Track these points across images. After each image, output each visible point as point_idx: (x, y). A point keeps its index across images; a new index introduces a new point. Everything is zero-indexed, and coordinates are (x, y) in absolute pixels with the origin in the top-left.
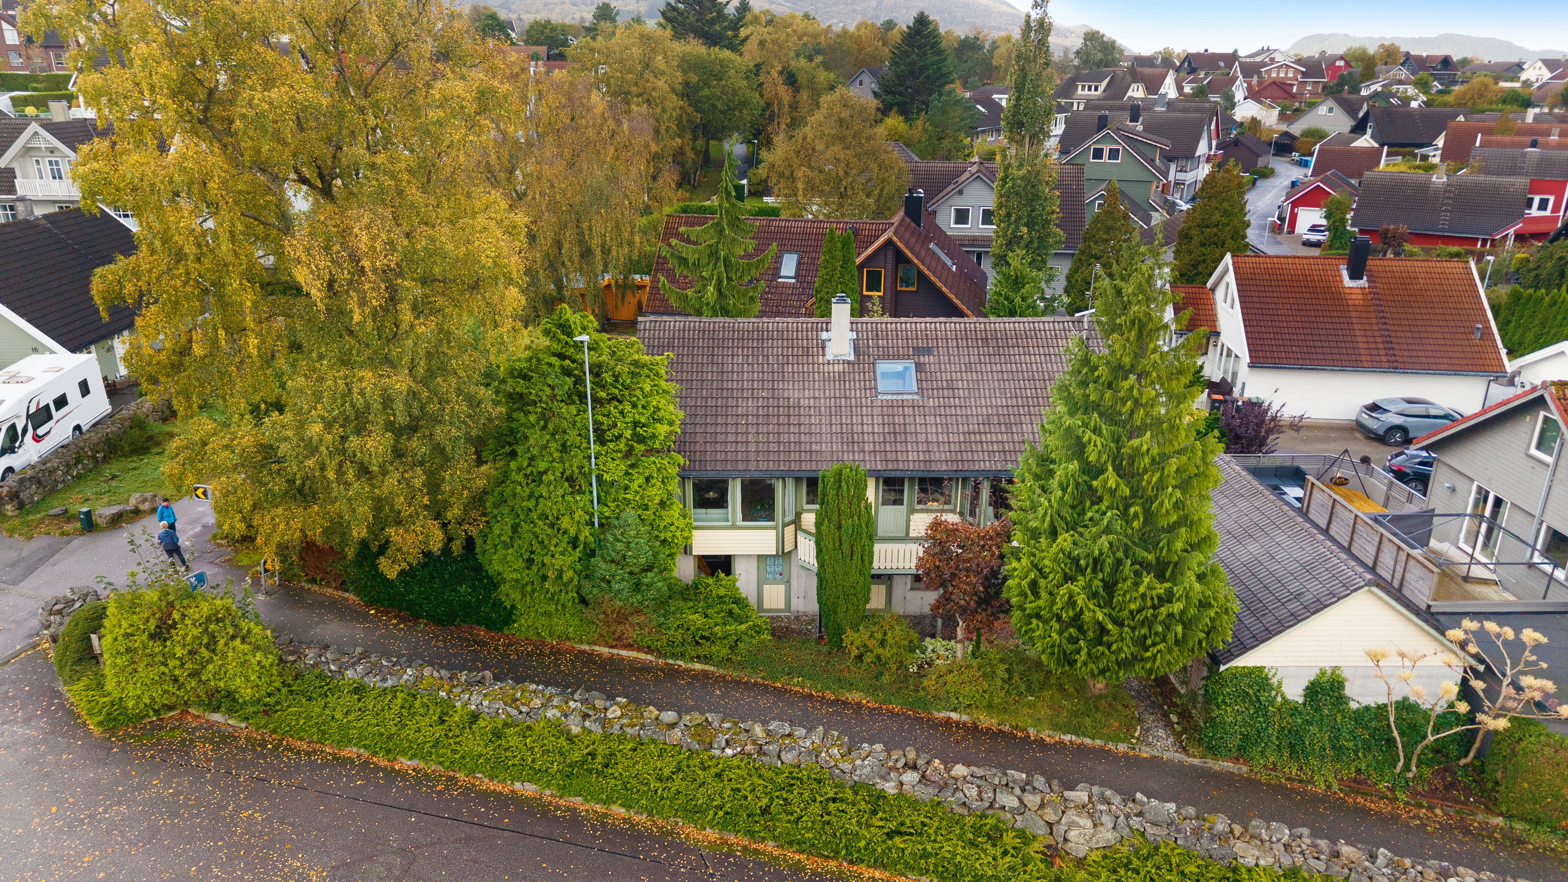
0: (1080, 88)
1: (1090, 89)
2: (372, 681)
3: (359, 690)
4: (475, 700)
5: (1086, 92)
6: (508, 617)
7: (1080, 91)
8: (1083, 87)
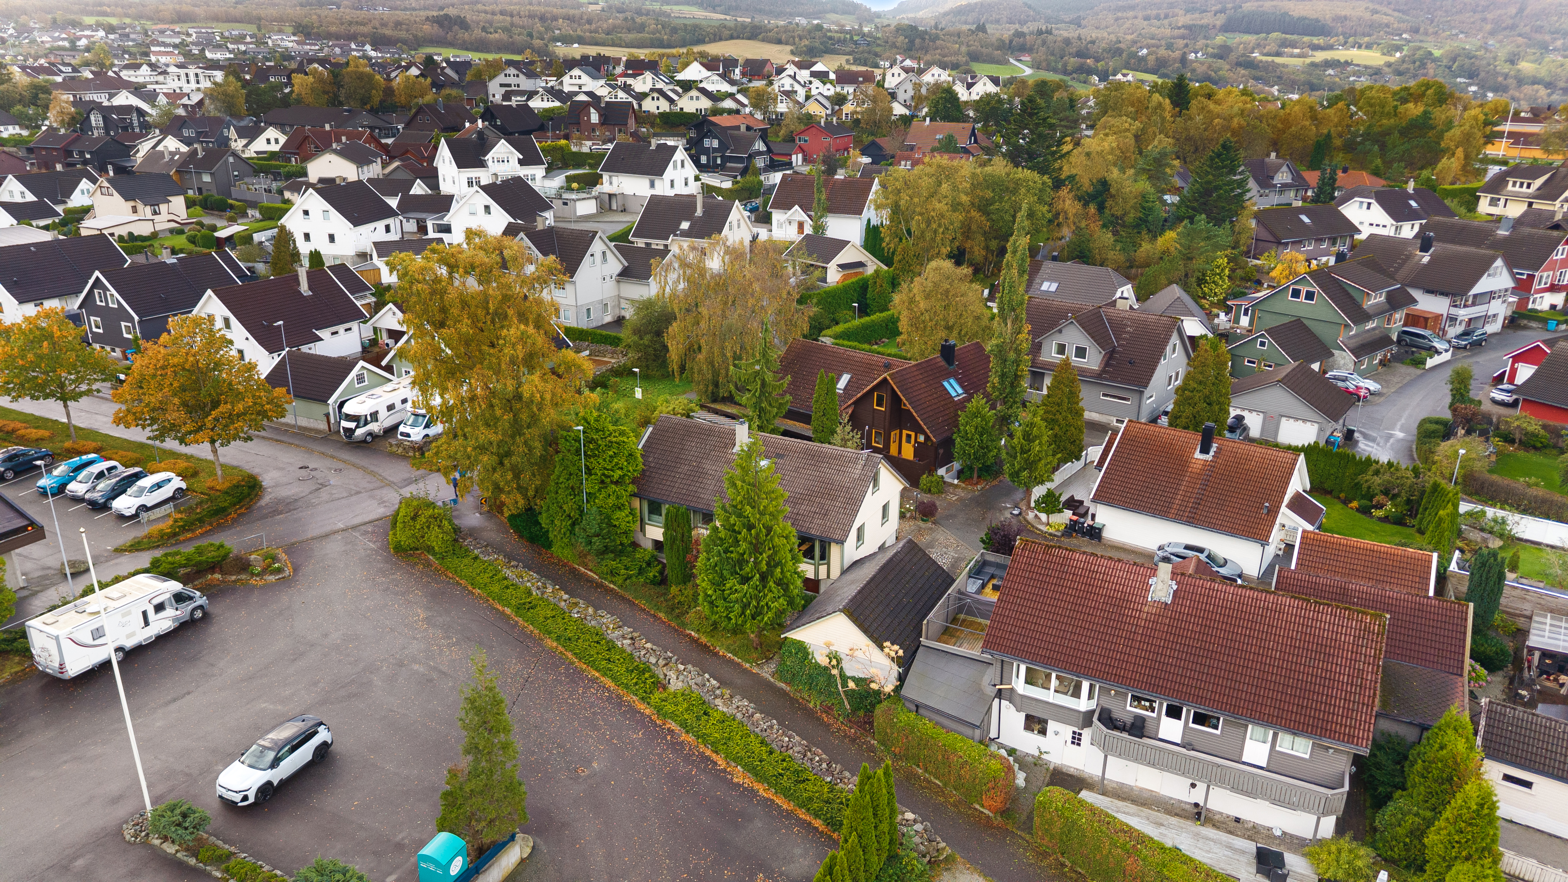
0: (1511, 184)
1: (1521, 185)
2: (481, 556)
3: (476, 558)
4: (508, 573)
5: (1517, 188)
6: (550, 546)
7: (1510, 187)
8: (1514, 184)
